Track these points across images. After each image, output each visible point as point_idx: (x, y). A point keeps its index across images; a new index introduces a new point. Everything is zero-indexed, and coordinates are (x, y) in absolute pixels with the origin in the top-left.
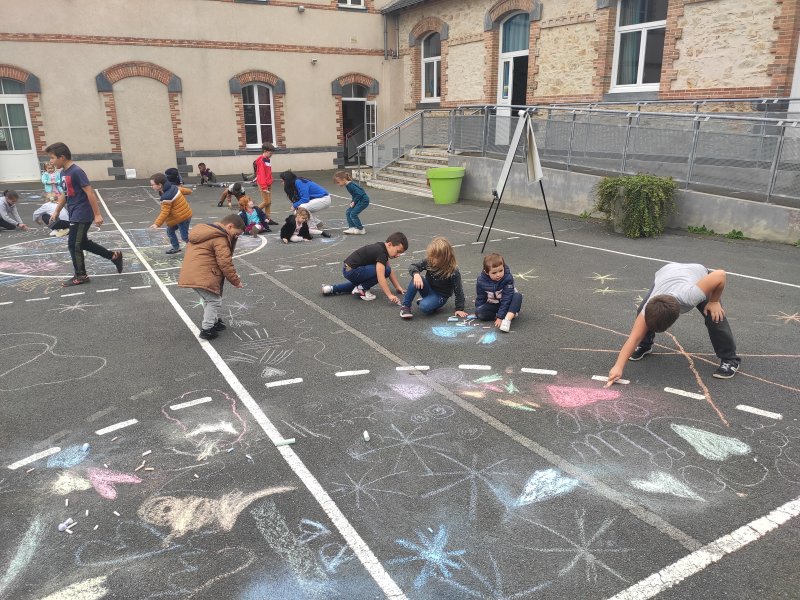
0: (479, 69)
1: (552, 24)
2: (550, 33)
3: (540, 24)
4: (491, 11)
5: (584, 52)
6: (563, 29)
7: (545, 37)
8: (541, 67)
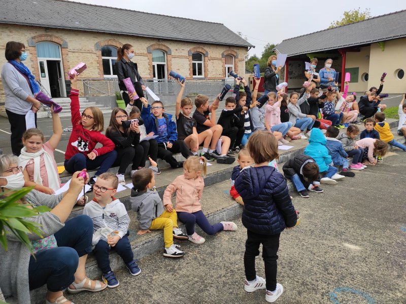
1: (74, 51)
3: (68, 49)
4: (34, 38)
6: (81, 54)
7: (70, 55)
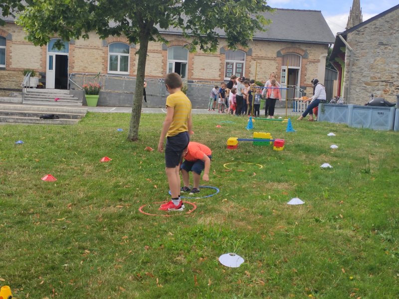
0: (36, 57)
1: (81, 47)
2: (80, 50)
3: (75, 45)
5: (97, 59)
6: (87, 50)
7: (77, 50)
8: (76, 61)
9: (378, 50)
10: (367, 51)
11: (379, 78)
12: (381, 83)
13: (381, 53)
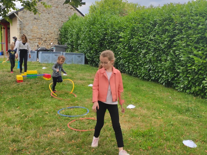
9: (34, 22)
10: (29, 22)
11: (36, 37)
12: (37, 39)
13: (35, 24)
